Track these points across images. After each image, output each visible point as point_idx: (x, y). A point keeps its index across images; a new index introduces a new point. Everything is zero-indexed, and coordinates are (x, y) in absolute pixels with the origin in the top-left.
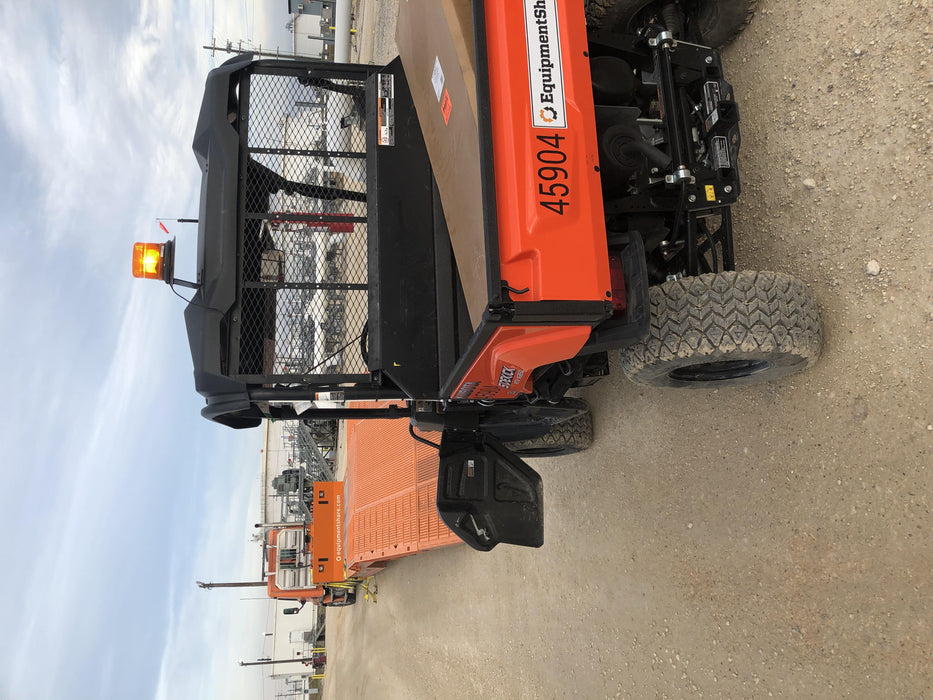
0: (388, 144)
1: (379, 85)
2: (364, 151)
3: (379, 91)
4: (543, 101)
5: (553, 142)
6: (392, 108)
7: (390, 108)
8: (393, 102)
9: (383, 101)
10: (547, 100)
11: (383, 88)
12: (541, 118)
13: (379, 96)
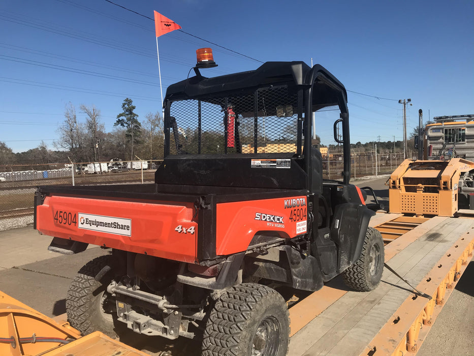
0: (252, 164)
1: (284, 160)
2: (258, 152)
3: (280, 160)
4: (86, 219)
5: (74, 221)
6: (271, 167)
7: (271, 166)
8: (274, 167)
9: (274, 162)
10: (87, 221)
11: (282, 162)
12: (82, 216)
13: (277, 160)
